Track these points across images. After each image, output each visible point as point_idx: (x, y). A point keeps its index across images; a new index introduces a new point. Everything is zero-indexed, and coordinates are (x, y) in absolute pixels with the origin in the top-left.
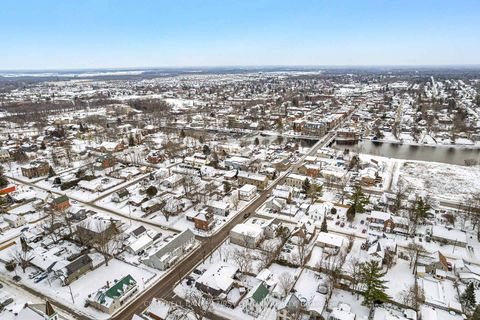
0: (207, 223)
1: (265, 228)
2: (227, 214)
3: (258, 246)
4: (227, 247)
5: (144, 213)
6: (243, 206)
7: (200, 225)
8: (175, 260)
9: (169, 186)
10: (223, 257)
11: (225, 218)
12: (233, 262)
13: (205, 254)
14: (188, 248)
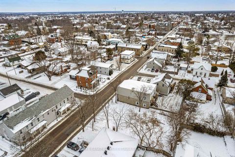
0: (89, 80)
1: (158, 84)
2: (111, 73)
3: (153, 104)
4: (114, 107)
5: (30, 74)
6: (125, 67)
7: (82, 83)
8: (44, 127)
9: (59, 54)
10: (112, 124)
11: (110, 77)
12: (128, 131)
13: (83, 118)
14: (63, 108)
